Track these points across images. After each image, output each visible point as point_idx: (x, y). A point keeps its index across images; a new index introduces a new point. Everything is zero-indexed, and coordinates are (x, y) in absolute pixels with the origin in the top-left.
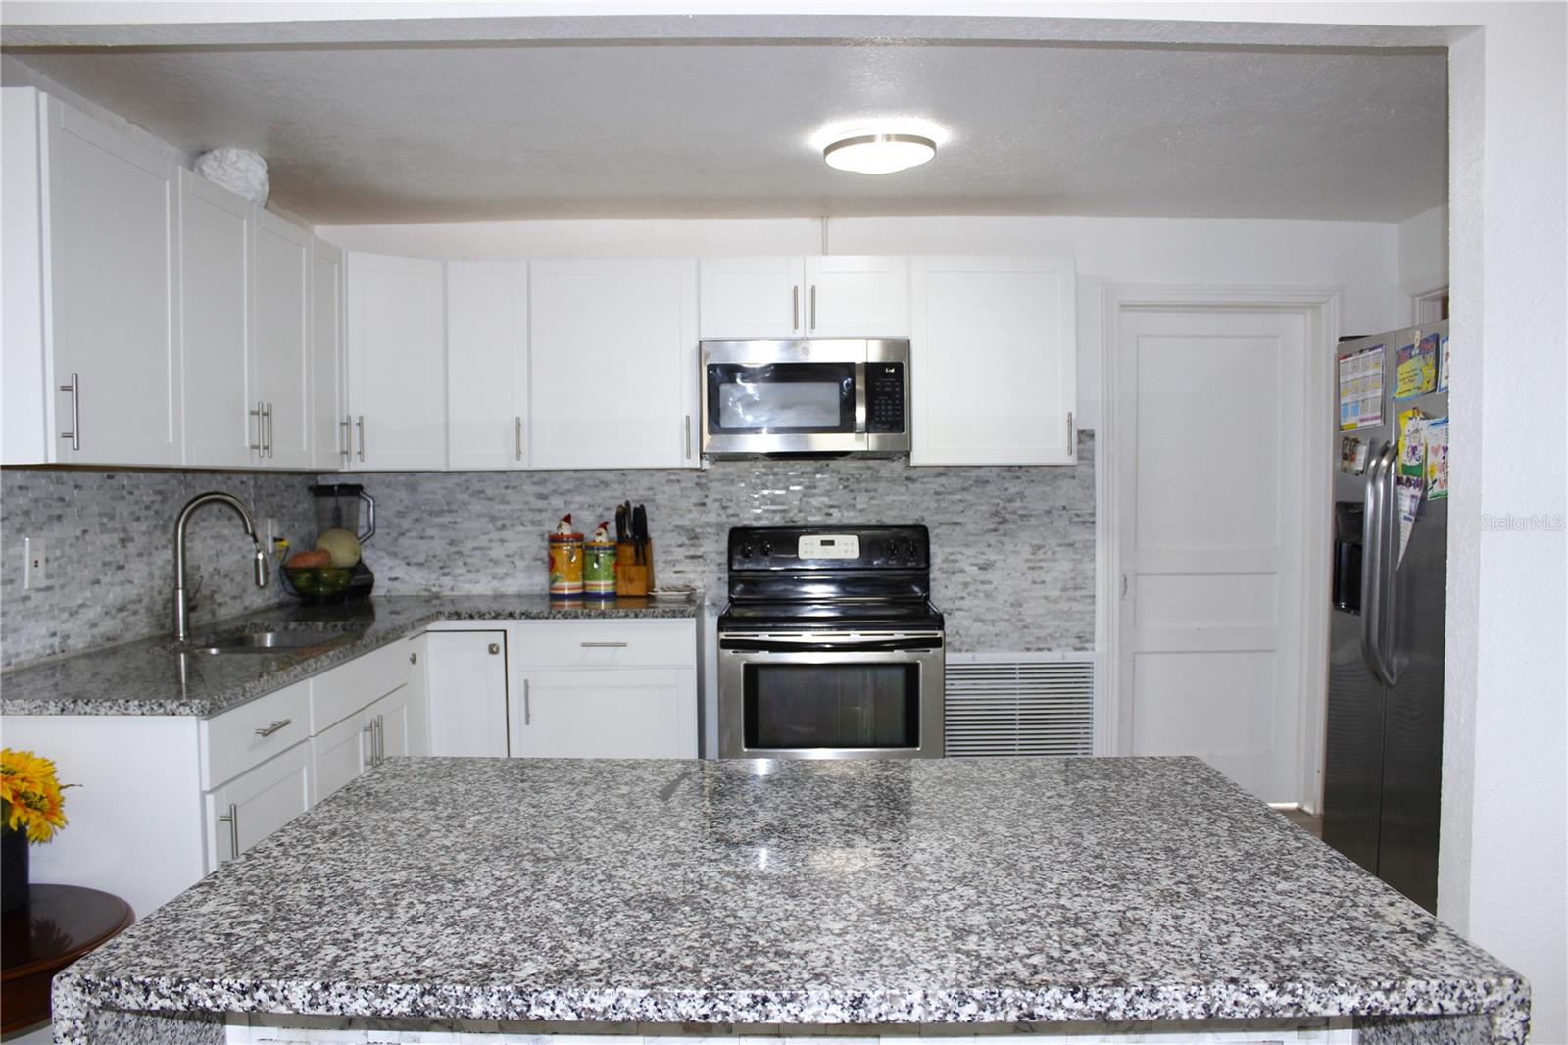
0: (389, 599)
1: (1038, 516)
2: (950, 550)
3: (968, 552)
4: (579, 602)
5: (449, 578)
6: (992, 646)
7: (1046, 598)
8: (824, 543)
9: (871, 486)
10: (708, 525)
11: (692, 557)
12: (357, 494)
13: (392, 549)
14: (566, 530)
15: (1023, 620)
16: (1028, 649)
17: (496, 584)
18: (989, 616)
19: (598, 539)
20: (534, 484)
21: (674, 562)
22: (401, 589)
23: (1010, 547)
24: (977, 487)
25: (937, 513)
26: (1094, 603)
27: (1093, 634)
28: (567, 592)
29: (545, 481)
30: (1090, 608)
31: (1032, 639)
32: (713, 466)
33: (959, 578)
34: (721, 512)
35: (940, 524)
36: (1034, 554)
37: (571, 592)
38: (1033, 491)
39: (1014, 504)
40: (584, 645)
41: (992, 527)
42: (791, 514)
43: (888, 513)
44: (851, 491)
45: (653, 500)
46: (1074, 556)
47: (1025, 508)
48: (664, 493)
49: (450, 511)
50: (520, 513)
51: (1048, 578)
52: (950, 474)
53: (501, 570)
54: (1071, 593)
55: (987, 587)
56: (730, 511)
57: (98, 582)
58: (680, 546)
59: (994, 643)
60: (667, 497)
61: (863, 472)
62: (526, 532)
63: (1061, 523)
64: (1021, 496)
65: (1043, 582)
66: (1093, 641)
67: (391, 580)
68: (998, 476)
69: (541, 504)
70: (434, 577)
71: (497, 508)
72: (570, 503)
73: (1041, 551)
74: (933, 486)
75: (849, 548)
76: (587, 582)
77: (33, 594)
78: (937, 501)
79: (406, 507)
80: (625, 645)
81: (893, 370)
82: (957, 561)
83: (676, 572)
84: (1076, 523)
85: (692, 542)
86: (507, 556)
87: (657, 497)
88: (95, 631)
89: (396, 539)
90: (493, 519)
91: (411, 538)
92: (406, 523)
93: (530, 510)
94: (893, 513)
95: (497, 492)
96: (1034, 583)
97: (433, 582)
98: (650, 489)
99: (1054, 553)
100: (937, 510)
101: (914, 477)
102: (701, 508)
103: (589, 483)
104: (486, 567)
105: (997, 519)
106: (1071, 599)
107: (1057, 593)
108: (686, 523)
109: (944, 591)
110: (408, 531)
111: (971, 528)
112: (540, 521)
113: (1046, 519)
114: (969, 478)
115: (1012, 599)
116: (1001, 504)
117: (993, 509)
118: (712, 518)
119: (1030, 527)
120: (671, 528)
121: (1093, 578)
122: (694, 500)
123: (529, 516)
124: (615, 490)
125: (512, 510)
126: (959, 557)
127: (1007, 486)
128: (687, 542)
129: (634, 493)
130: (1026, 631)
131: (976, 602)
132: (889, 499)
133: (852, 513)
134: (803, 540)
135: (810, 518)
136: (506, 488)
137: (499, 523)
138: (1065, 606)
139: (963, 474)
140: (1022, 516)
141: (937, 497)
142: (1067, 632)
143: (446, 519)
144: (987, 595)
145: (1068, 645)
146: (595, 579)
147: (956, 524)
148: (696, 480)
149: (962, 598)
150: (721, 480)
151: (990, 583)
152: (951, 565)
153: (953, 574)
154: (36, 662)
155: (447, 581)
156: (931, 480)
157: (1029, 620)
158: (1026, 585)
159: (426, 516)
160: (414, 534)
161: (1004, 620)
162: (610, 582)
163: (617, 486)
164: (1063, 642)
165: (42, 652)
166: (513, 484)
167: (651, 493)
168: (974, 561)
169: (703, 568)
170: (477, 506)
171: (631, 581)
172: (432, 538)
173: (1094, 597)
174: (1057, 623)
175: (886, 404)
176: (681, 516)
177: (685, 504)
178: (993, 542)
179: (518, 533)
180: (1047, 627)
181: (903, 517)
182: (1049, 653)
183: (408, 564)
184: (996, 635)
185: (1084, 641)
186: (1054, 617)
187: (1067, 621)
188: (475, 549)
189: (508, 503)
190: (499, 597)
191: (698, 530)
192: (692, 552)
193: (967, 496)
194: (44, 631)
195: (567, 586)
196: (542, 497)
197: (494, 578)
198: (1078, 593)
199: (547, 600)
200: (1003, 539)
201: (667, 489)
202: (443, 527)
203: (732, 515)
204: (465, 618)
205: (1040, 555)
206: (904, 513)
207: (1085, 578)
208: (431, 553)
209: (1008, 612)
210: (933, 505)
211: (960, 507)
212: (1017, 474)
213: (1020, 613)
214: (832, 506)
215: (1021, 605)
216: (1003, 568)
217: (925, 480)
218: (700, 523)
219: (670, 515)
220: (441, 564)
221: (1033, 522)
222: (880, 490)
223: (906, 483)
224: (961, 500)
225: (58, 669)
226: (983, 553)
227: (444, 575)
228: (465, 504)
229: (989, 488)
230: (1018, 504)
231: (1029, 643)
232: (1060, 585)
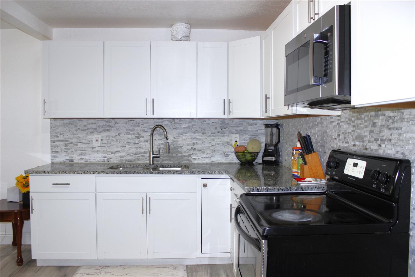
14: (298, 145)
32: (342, 114)
34: (344, 140)
77: (97, 147)
89: (286, 145)
98: (326, 126)
102: (338, 137)
120: (330, 147)
122: (337, 133)
135: (372, 147)
167: (326, 129)
176: (333, 141)
177: (334, 135)
194: (100, 156)
214: (381, 140)
218: (338, 146)
219: (330, 141)
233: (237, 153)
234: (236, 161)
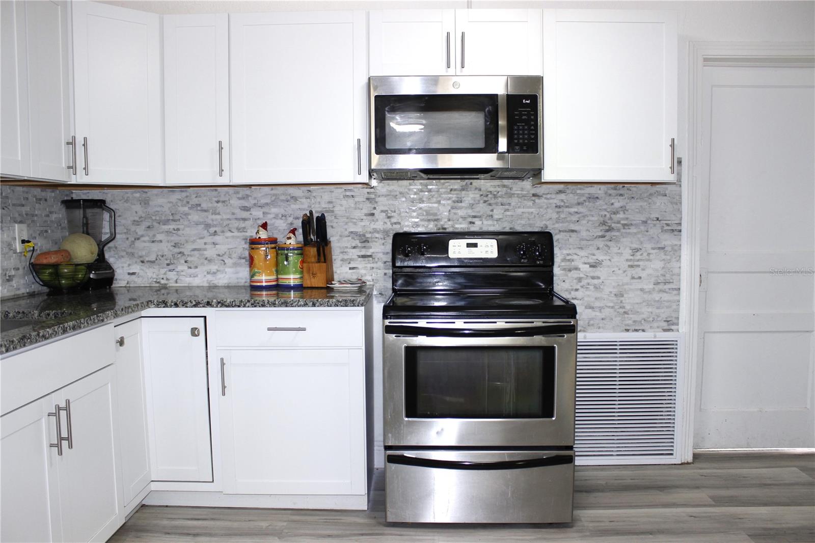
0: (128, 289)
1: (636, 225)
2: (568, 252)
3: (582, 253)
4: (274, 292)
5: (174, 273)
6: (599, 328)
7: (642, 290)
8: (469, 245)
9: (505, 200)
10: (375, 231)
11: (364, 257)
12: (100, 207)
13: (130, 250)
14: (263, 235)
15: (624, 307)
16: (627, 330)
17: (210, 277)
18: (597, 304)
19: (288, 242)
20: (239, 199)
21: (350, 261)
22: (138, 281)
23: (614, 250)
24: (589, 202)
25: (557, 222)
26: (679, 294)
27: (678, 318)
28: (264, 284)
29: (248, 196)
30: (676, 298)
31: (630, 322)
32: (381, 184)
33: (574, 274)
34: (387, 220)
35: (560, 231)
36: (633, 255)
37: (266, 284)
38: (633, 205)
39: (618, 216)
40: (269, 329)
41: (600, 234)
42: (442, 223)
43: (519, 222)
44: (490, 205)
45: (333, 211)
46: (664, 257)
47: (627, 219)
48: (341, 205)
49: (174, 220)
50: (229, 222)
51: (643, 274)
52: (568, 191)
53: (213, 268)
54: (661, 287)
55: (596, 281)
56: (394, 220)
58: (354, 247)
59: (601, 325)
60: (343, 208)
61: (499, 189)
62: (233, 237)
63: (654, 231)
64: (624, 209)
65: (640, 278)
66: (677, 324)
67: (129, 274)
68: (606, 193)
69: (245, 214)
70: (163, 271)
71: (210, 218)
72: (267, 213)
73: (638, 253)
74: (555, 201)
75: (489, 249)
76: (280, 276)
78: (558, 213)
79: (141, 217)
80: (304, 329)
81: (528, 102)
82: (573, 260)
83: (350, 269)
84: (666, 231)
85: (363, 245)
86: (219, 255)
87: (335, 209)
89: (133, 242)
90: (207, 226)
91: (145, 242)
92: (140, 230)
93: (236, 219)
94: (523, 222)
95: (210, 205)
96: (633, 278)
97: (162, 276)
98: (330, 202)
99: (649, 254)
100: (558, 220)
101: (540, 194)
102: (370, 218)
103: (283, 198)
104: (202, 264)
105: (605, 228)
106: (661, 291)
107: (651, 286)
108: (358, 229)
109: (563, 284)
110: (142, 236)
111: (584, 234)
112: (244, 228)
113: (642, 228)
114: (583, 195)
115: (615, 291)
116: (608, 216)
117: (602, 219)
118: (379, 225)
119: (629, 233)
120: (347, 233)
121: (679, 275)
122: (365, 211)
123: (235, 224)
124: (302, 204)
125: (222, 220)
126: (575, 257)
127: (613, 201)
128: (360, 245)
129: (317, 206)
130: (626, 316)
131: (588, 293)
132: (520, 211)
133: (490, 222)
134: (452, 243)
135: (457, 226)
136: (218, 202)
137: (212, 230)
138: (656, 296)
139: (578, 192)
140: (624, 225)
141: (557, 210)
142: (658, 316)
143: (172, 226)
144: (596, 288)
145: (658, 327)
146: (286, 274)
147: (573, 231)
148: (367, 196)
149: (577, 290)
150: (386, 196)
151: (599, 278)
152: (568, 263)
153: (570, 270)
155: (172, 276)
156: (553, 196)
157: (628, 307)
158: (627, 279)
159: (155, 224)
160: (146, 238)
161: (609, 307)
162: (298, 276)
163: (304, 200)
164: (655, 325)
166: (222, 199)
167: (331, 206)
168: (586, 260)
169: (372, 265)
170: (195, 217)
171: (314, 275)
172: (161, 241)
173: (679, 289)
174: (650, 310)
175: (524, 130)
176: (355, 224)
177: (358, 214)
178: (601, 246)
179: (227, 238)
180: (643, 314)
181: (530, 225)
182: (643, 333)
183: (143, 262)
184: (602, 319)
185: (671, 324)
186: (648, 305)
187: (658, 308)
188: (194, 250)
189: (219, 214)
190: (212, 288)
191: (368, 235)
192: (363, 252)
193: (581, 209)
195: (264, 279)
196: (246, 209)
197: (208, 273)
198: (667, 287)
199: (249, 289)
200: (609, 243)
201: (344, 202)
202: (168, 233)
203: (395, 223)
204: (171, 306)
205: (638, 256)
206: (531, 222)
207: (672, 275)
208: (160, 253)
209: (612, 301)
210: (555, 216)
211: (575, 218)
212: (621, 192)
213: (621, 302)
214: (475, 217)
215: (622, 296)
216: (608, 266)
217: (549, 196)
218: (369, 230)
219: (347, 223)
220: (168, 262)
221: (633, 230)
222: (513, 204)
223: (534, 198)
224: (577, 212)
226: (594, 255)
227: (170, 271)
228: (187, 214)
229: (599, 203)
230: (621, 215)
231: (628, 325)
232: (653, 280)
233: (36, 268)
234: (23, 291)
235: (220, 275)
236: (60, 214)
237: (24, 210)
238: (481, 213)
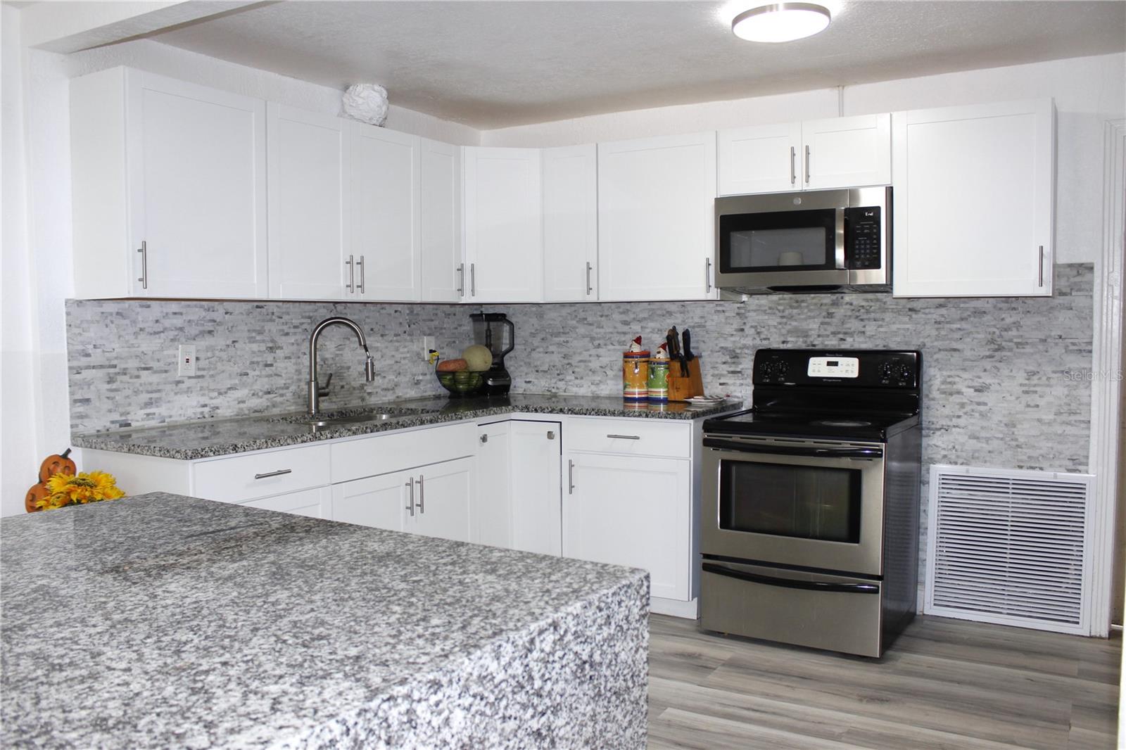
0: (525, 395)
1: (1033, 345)
2: (949, 373)
3: (965, 375)
4: (645, 404)
5: (563, 382)
6: (985, 462)
7: (1039, 420)
8: (829, 364)
9: (878, 316)
10: (745, 347)
11: (733, 372)
12: (501, 320)
13: (528, 360)
14: (636, 349)
15: (1016, 440)
16: (1021, 467)
17: (593, 388)
18: (983, 434)
19: (658, 356)
20: (621, 313)
21: (720, 376)
22: (533, 389)
23: (1005, 372)
24: (975, 317)
25: (936, 340)
26: (1089, 428)
27: (1087, 457)
28: (637, 396)
29: (628, 310)
30: (1085, 432)
31: (1025, 458)
32: (751, 300)
33: (956, 399)
34: (756, 336)
35: (940, 350)
36: (1028, 379)
37: (640, 396)
38: (1028, 321)
39: (1010, 333)
40: (609, 436)
41: (988, 353)
42: (811, 339)
43: (894, 339)
44: (862, 320)
45: (704, 326)
46: (1070, 383)
47: (1022, 336)
48: (712, 320)
49: (563, 333)
50: (611, 335)
51: (1042, 402)
52: (950, 305)
53: (597, 378)
54: (1065, 417)
55: (982, 408)
56: (763, 336)
57: (247, 374)
58: (724, 363)
59: (988, 459)
60: (714, 323)
61: (872, 304)
62: (614, 350)
63: (1057, 351)
64: (1017, 325)
65: (1037, 406)
66: (1087, 464)
67: (526, 382)
68: (995, 307)
69: (625, 329)
70: (554, 381)
71: (596, 331)
72: (645, 328)
73: (1036, 377)
74: (934, 316)
75: (850, 368)
76: (650, 389)
77: (186, 380)
78: (937, 329)
79: (537, 330)
80: (638, 438)
81: (871, 214)
82: (955, 383)
83: (721, 384)
84: (1072, 351)
85: (733, 360)
86: (602, 367)
87: (707, 324)
88: (242, 405)
89: (530, 352)
90: (592, 339)
91: (539, 352)
92: (536, 342)
93: (618, 333)
94: (898, 339)
95: (595, 319)
96: (1028, 406)
97: (553, 385)
98: (702, 317)
99: (1048, 379)
100: (938, 338)
101: (918, 308)
102: (740, 333)
103: (659, 312)
104: (588, 375)
105: (993, 346)
106: (1064, 423)
107: (1052, 417)
108: (729, 345)
109: (943, 409)
110: (538, 347)
111: (968, 354)
112: (624, 341)
113: (1041, 347)
114: (967, 309)
115: (1005, 420)
116: (997, 332)
117: (989, 337)
118: (749, 342)
119: (1024, 354)
120: (717, 348)
121: (1089, 404)
122: (735, 326)
123: (616, 338)
124: (676, 318)
125: (605, 333)
126: (957, 379)
127: (1003, 316)
128: (730, 360)
129: (690, 320)
130: (1019, 450)
131: (972, 421)
132: (894, 327)
133: (862, 339)
134: (813, 361)
135: (826, 343)
136: (602, 316)
137: (596, 343)
138: (1059, 429)
139: (962, 305)
140: (1017, 344)
141: (936, 326)
142: (1060, 453)
143: (562, 339)
144: (982, 415)
145: (1060, 466)
146: (657, 387)
147: (955, 350)
148: (737, 311)
149: (959, 417)
150: (755, 311)
151: (985, 404)
152: (949, 386)
153: (951, 394)
154: (187, 422)
155: (561, 385)
156: (932, 311)
157: (1022, 440)
158: (1020, 407)
159: (549, 336)
160: (541, 350)
161: (998, 438)
162: (665, 390)
163: (678, 315)
164: (1057, 463)
165: (193, 416)
166: (606, 313)
167: (703, 321)
168: (970, 383)
169: (741, 381)
170: (582, 330)
171: (678, 389)
172: (553, 352)
173: (1089, 422)
174: (1050, 445)
175: (865, 244)
176: (725, 339)
177: (729, 329)
178: (988, 368)
179: (609, 350)
180: (1041, 448)
181: (906, 343)
182: (1041, 472)
183: (537, 371)
184: (989, 452)
185: (1077, 463)
186: (1047, 439)
187: (1060, 443)
188: (581, 361)
189: (602, 327)
190: (596, 398)
191: (738, 351)
192: (732, 369)
193: (964, 325)
194: (195, 403)
195: (637, 392)
196: (626, 323)
197: (592, 384)
198: (1073, 418)
199: (622, 401)
200: (998, 365)
201: (715, 317)
202: (559, 344)
203: (765, 339)
204: (532, 411)
205: (1035, 380)
206: (907, 339)
207: (1080, 404)
208: (552, 364)
209: (1001, 432)
210: (934, 333)
211: (957, 335)
212: (1013, 305)
213: (1013, 433)
214: (845, 333)
215: (1014, 426)
216: (997, 391)
217: (927, 311)
218: (739, 345)
219: (717, 339)
220: (558, 372)
221: (1028, 349)
222: (887, 320)
223: (910, 313)
224: (959, 329)
225: (207, 427)
226: (979, 377)
227: (560, 380)
228: (575, 328)
229: (986, 318)
230: (1014, 333)
231: (1022, 461)
232: (1054, 410)
233: (440, 374)
234: (430, 393)
235: (602, 387)
236: (468, 326)
237: (432, 324)
238: (852, 330)
